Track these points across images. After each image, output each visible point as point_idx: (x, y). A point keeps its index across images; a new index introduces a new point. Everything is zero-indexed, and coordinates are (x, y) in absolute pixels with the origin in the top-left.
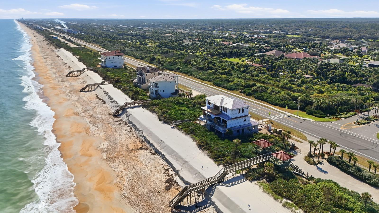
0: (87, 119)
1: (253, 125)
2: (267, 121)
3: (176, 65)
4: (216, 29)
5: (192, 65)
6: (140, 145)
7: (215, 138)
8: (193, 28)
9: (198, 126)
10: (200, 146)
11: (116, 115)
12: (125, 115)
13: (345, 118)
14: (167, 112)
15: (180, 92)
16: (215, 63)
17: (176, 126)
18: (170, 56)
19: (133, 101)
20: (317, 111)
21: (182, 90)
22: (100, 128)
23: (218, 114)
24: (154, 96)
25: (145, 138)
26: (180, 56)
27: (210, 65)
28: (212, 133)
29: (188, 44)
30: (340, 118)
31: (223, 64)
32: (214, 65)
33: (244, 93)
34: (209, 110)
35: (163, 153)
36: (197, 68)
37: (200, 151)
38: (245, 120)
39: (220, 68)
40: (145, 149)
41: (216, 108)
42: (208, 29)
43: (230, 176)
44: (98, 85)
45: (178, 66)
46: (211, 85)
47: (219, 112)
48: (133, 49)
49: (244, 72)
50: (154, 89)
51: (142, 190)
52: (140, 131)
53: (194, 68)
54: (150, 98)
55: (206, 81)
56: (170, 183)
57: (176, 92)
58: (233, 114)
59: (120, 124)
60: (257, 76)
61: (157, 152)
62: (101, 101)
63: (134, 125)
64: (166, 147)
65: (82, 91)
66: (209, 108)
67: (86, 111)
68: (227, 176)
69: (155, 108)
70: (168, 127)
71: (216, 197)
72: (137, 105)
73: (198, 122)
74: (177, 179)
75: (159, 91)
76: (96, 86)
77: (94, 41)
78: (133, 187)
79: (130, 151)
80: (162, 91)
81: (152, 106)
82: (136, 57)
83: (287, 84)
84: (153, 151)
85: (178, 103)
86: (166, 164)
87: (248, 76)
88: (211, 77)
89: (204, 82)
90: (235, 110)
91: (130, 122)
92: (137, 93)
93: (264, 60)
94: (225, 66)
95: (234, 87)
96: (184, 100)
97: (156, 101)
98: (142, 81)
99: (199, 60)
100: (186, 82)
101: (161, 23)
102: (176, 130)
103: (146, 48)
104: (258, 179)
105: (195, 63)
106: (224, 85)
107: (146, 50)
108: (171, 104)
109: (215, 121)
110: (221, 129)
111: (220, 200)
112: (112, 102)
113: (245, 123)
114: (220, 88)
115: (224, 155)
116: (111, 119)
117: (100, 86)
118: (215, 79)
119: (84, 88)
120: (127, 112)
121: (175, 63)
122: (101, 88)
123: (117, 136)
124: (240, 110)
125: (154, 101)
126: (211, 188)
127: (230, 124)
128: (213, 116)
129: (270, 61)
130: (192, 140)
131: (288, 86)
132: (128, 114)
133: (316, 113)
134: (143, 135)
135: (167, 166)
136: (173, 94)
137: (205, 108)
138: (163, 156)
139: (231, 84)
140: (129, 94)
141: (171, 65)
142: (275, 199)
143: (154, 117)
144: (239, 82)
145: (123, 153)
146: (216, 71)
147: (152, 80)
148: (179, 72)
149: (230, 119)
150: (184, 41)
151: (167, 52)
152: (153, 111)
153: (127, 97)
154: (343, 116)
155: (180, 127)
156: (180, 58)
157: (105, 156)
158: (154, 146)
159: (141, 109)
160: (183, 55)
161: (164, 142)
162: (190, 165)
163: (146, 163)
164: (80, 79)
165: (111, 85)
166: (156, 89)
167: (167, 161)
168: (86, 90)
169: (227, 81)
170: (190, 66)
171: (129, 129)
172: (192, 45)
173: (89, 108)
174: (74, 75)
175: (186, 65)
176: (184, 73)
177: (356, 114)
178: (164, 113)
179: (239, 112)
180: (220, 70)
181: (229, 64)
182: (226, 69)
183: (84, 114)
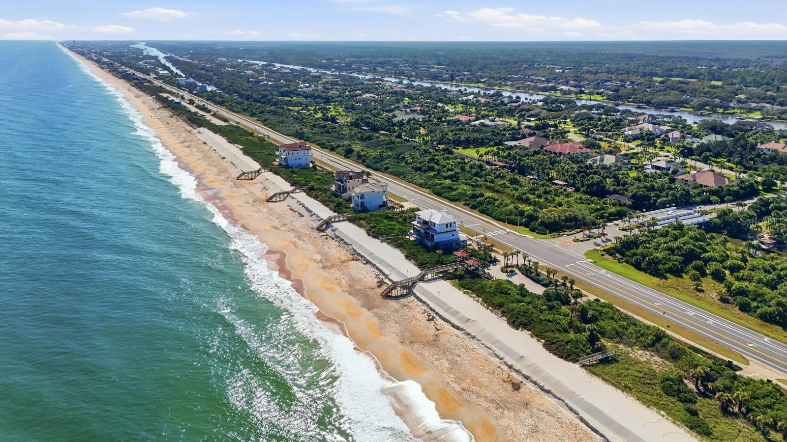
0: (289, 233)
1: (462, 240)
2: (481, 238)
3: (383, 163)
4: (457, 78)
5: (406, 163)
6: (351, 257)
7: (422, 250)
8: (414, 73)
9: (408, 241)
10: (407, 257)
11: (319, 229)
12: (330, 229)
13: (568, 235)
14: (375, 226)
15: (389, 204)
16: (438, 160)
17: (385, 240)
18: (374, 145)
19: (336, 214)
20: (540, 228)
21: (391, 201)
22: (307, 242)
23: (427, 229)
24: (359, 208)
25: (355, 251)
26: (390, 146)
27: (431, 165)
28: (420, 247)
29: (403, 120)
30: (562, 235)
31: (450, 162)
32: (437, 164)
33: (468, 205)
34: (418, 225)
35: (374, 263)
36: (414, 168)
37: (408, 261)
38: (453, 235)
39: (445, 169)
40: (356, 260)
41: (425, 223)
42: (442, 78)
43: (429, 276)
44: (288, 193)
45: (386, 164)
46: (429, 193)
47: (428, 227)
48: (316, 130)
49: (476, 175)
50: (360, 200)
51: (358, 287)
52: (350, 245)
53: (409, 168)
54: (355, 211)
55: (424, 188)
56: (381, 283)
57: (384, 204)
58: (441, 229)
59: (327, 238)
60: (492, 182)
61: (368, 262)
62: (297, 214)
63: (342, 240)
64: (376, 258)
65: (269, 200)
66: (418, 222)
67: (285, 225)
68: (426, 276)
69: (362, 222)
70: (377, 241)
71: (417, 290)
72: (341, 219)
73: (407, 237)
74: (386, 281)
75: (365, 204)
76: (286, 195)
77: (244, 110)
78: (350, 286)
79: (343, 262)
80: (368, 203)
81: (359, 220)
82: (324, 146)
83: (525, 194)
84: (365, 262)
85: (387, 217)
86: (376, 271)
87: (480, 181)
88: (430, 182)
89: (421, 189)
90: (442, 224)
91: (337, 237)
92: (339, 204)
93: (510, 156)
94: (452, 165)
95: (457, 197)
96: (394, 214)
97: (362, 215)
98: (342, 189)
99: (418, 155)
100: (396, 189)
101: (352, 59)
102: (385, 244)
103: (335, 128)
104: (452, 279)
105: (410, 160)
106: (445, 194)
107: (335, 131)
108: (380, 219)
109: (424, 235)
110: (429, 243)
111: (419, 291)
112: (311, 216)
113: (453, 238)
114: (440, 199)
115: (427, 263)
116: (316, 234)
117: (291, 194)
118: (435, 185)
119: (272, 197)
120: (332, 226)
121: (382, 159)
122: (293, 198)
123: (326, 249)
124: (447, 225)
125: (360, 214)
126: (414, 284)
127: (437, 238)
128: (422, 231)
129: (518, 157)
130: (400, 252)
131: (524, 197)
132: (333, 228)
133: (539, 230)
134: (353, 249)
135: (377, 272)
136: (381, 206)
137: (415, 223)
138: (374, 265)
139: (454, 193)
140: (330, 206)
141: (377, 162)
142: (459, 290)
143: (362, 232)
144: (465, 190)
145: (336, 263)
146: (439, 173)
147: (358, 190)
148: (388, 173)
149: (437, 233)
150: (396, 112)
151: (369, 138)
152: (360, 226)
153: (327, 209)
154: (566, 233)
155: (390, 241)
156: (389, 148)
157: (321, 265)
158: (364, 257)
159: (347, 223)
160: (394, 143)
161: (374, 254)
162: (397, 271)
163: (360, 271)
164: (257, 184)
165: (304, 194)
166: (362, 201)
167: (378, 269)
168: (274, 199)
169: (450, 188)
170: (403, 164)
171: (337, 243)
172: (408, 122)
173: (286, 222)
174: (247, 178)
175: (398, 162)
176: (395, 175)
177: (582, 231)
178: (372, 227)
179: (447, 227)
180: (444, 171)
181: (458, 162)
182: (452, 170)
183: (284, 228)
